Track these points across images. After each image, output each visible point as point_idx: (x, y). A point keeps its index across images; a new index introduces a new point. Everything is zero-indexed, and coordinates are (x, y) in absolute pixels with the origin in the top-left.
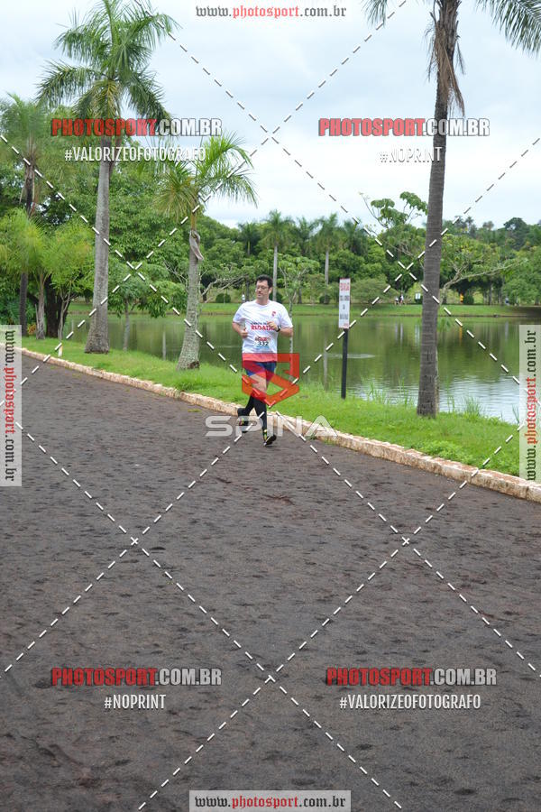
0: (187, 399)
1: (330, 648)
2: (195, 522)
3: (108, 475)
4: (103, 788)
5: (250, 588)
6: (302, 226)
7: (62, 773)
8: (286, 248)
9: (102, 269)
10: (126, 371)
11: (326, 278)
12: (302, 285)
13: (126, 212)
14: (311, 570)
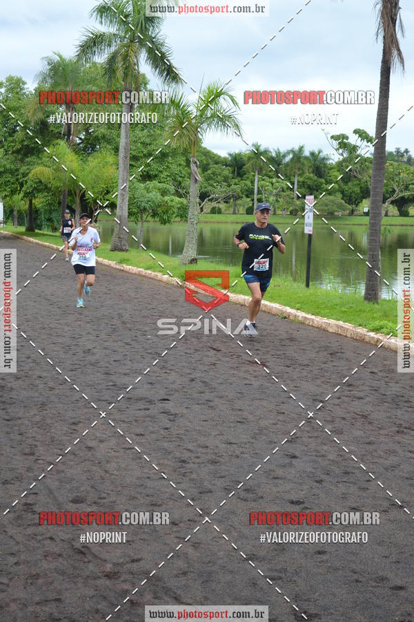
0: (187, 286)
1: (295, 477)
2: (192, 380)
3: (127, 344)
4: (122, 579)
5: (235, 430)
6: (277, 155)
7: (91, 567)
8: (264, 172)
10: (141, 265)
11: (295, 195)
12: (277, 201)
13: (143, 143)
14: (281, 417)
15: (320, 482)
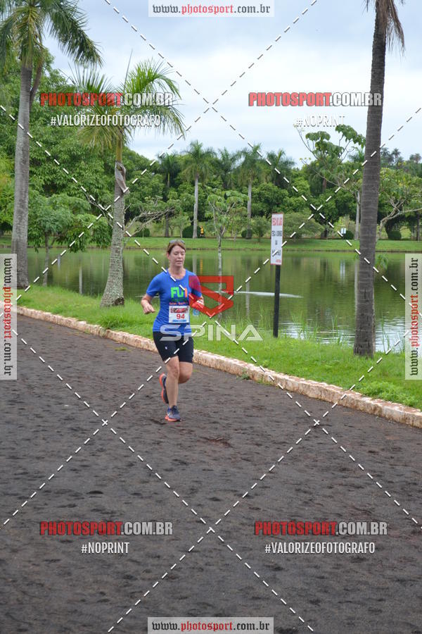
0: (113, 337)
2: (131, 465)
3: (38, 416)
5: (194, 534)
8: (207, 180)
9: (22, 201)
10: (47, 308)
11: (249, 212)
13: (45, 142)
15: (316, 602)
